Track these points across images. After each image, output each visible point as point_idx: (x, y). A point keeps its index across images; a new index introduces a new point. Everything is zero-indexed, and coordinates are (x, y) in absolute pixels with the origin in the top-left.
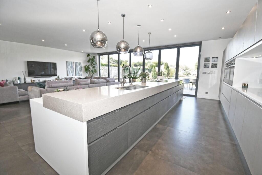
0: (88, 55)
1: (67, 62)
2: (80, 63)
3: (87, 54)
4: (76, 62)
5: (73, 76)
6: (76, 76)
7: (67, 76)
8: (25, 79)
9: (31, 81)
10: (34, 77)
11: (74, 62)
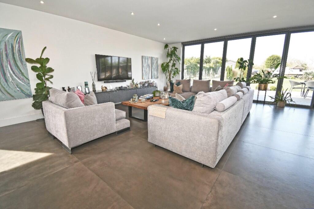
0: (166, 46)
1: (142, 57)
2: (157, 59)
3: (165, 44)
4: (153, 57)
5: (148, 79)
6: (152, 78)
7: (143, 79)
8: (94, 85)
9: (102, 88)
10: (105, 82)
11: (150, 57)
